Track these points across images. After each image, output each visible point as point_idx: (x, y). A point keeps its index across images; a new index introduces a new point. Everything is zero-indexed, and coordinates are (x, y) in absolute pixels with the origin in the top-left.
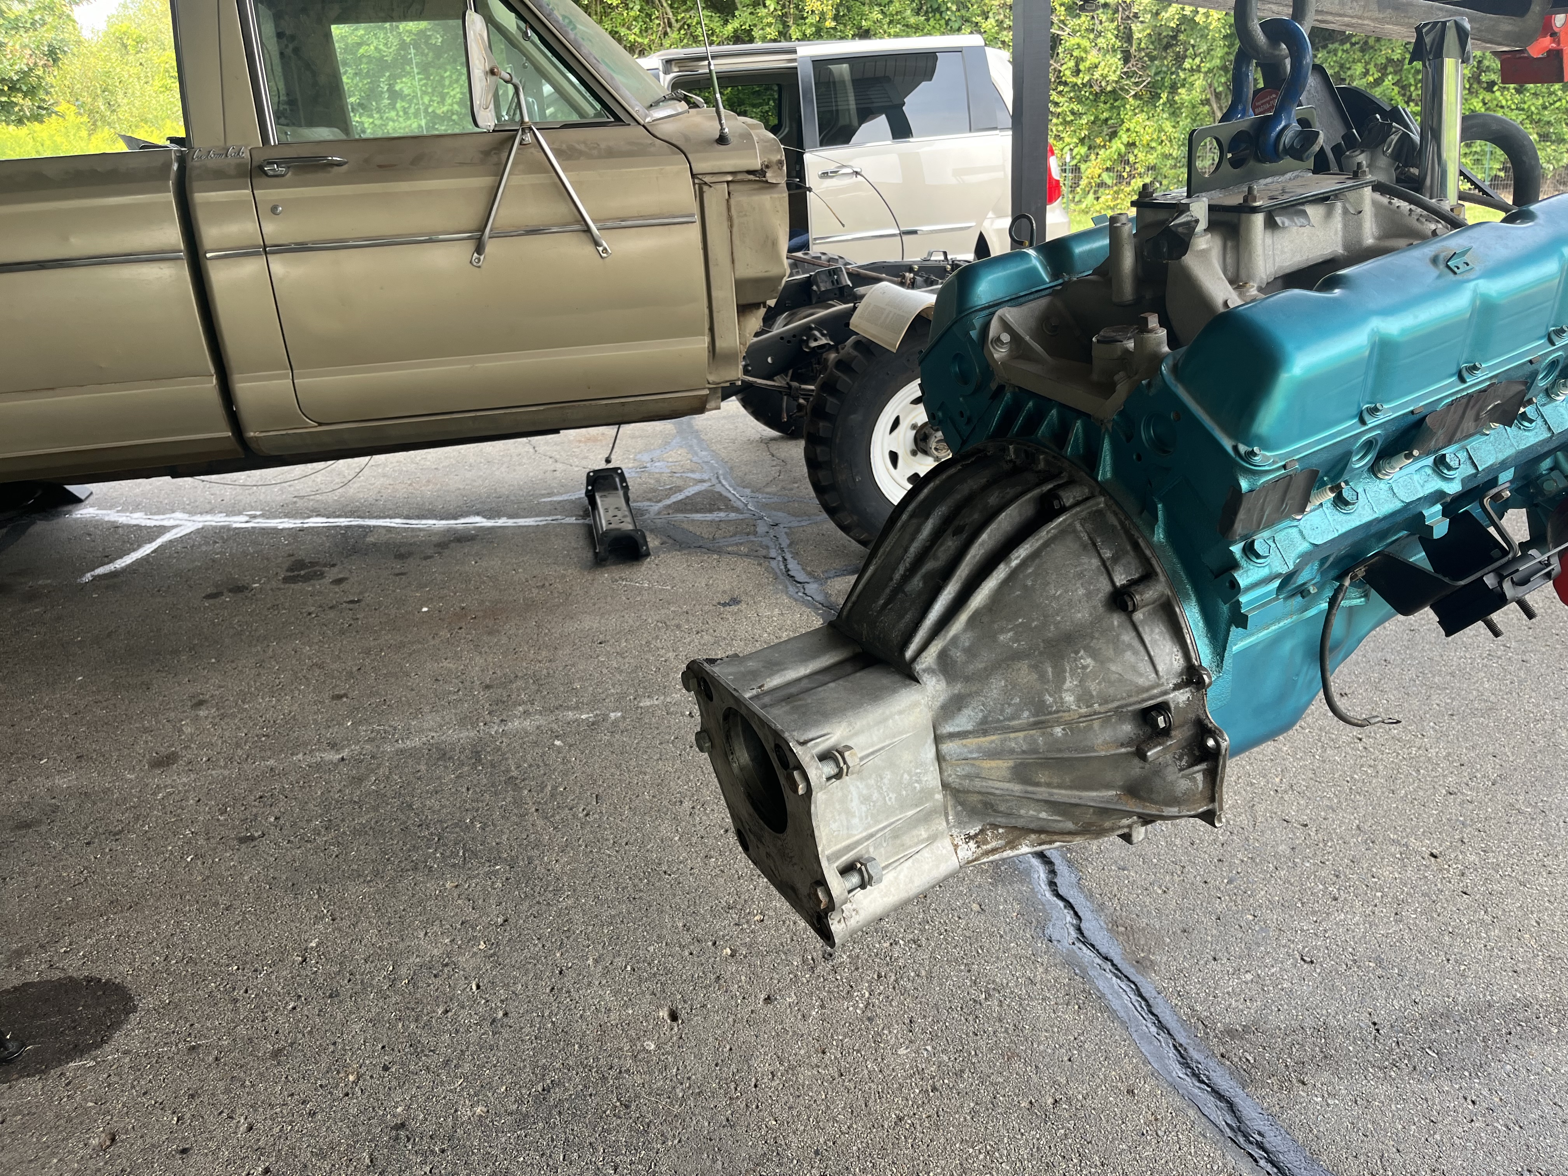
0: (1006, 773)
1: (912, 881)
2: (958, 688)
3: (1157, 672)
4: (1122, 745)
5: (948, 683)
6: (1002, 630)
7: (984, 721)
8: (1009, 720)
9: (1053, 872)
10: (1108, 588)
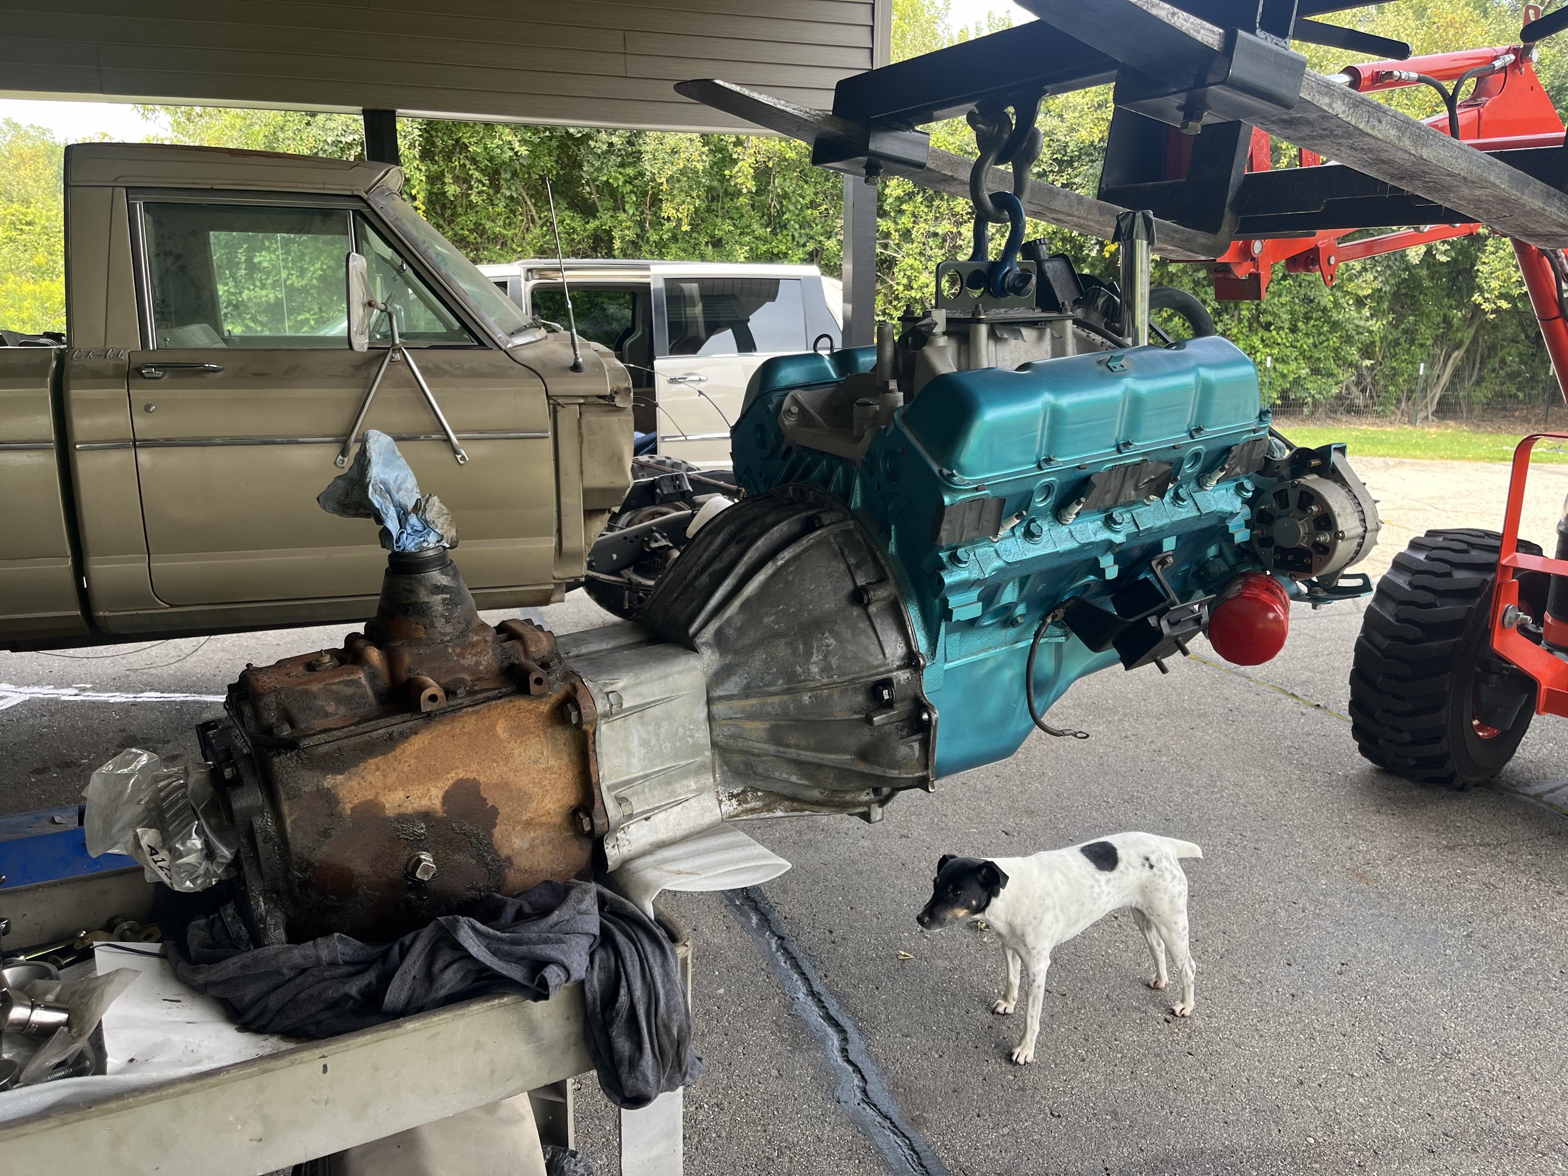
2: (729, 658)
3: (884, 654)
4: (855, 713)
5: (721, 655)
6: (767, 614)
7: (747, 687)
8: (766, 686)
9: (845, 1040)
10: (851, 587)
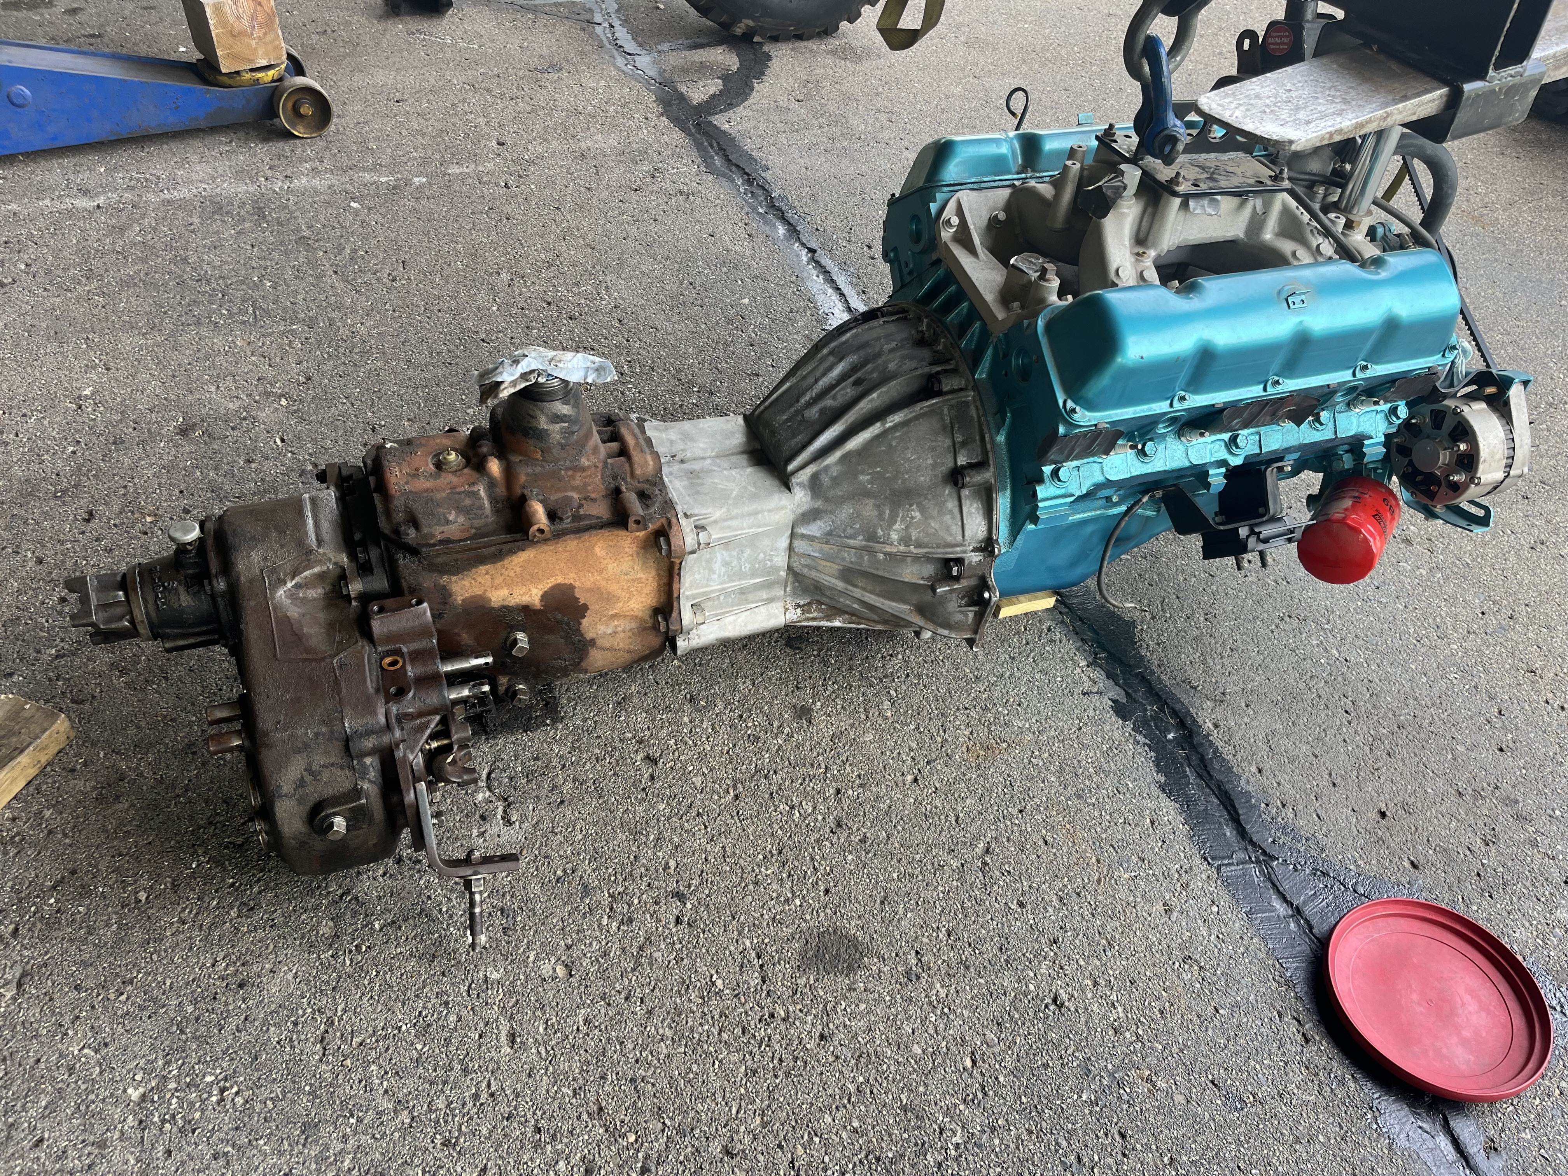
0: (836, 573)
1: (746, 625)
2: (818, 504)
3: (963, 536)
4: (922, 578)
5: (812, 498)
6: (863, 472)
7: (830, 533)
8: (848, 538)
10: (951, 464)
